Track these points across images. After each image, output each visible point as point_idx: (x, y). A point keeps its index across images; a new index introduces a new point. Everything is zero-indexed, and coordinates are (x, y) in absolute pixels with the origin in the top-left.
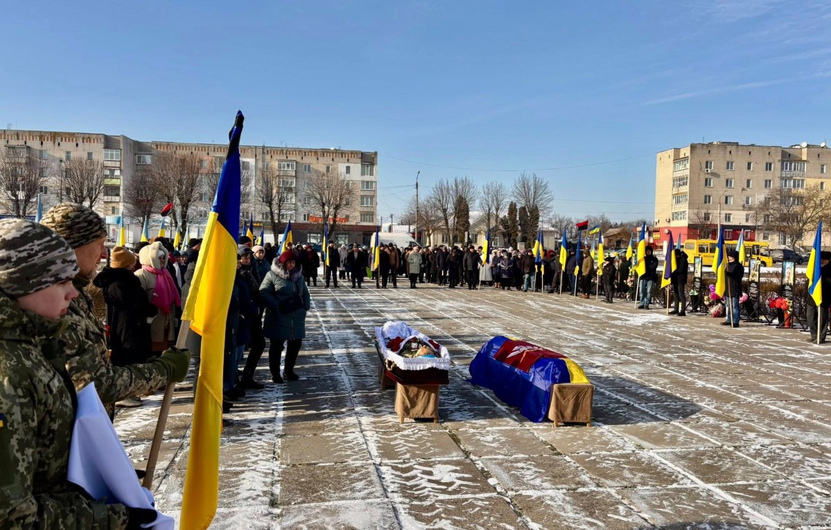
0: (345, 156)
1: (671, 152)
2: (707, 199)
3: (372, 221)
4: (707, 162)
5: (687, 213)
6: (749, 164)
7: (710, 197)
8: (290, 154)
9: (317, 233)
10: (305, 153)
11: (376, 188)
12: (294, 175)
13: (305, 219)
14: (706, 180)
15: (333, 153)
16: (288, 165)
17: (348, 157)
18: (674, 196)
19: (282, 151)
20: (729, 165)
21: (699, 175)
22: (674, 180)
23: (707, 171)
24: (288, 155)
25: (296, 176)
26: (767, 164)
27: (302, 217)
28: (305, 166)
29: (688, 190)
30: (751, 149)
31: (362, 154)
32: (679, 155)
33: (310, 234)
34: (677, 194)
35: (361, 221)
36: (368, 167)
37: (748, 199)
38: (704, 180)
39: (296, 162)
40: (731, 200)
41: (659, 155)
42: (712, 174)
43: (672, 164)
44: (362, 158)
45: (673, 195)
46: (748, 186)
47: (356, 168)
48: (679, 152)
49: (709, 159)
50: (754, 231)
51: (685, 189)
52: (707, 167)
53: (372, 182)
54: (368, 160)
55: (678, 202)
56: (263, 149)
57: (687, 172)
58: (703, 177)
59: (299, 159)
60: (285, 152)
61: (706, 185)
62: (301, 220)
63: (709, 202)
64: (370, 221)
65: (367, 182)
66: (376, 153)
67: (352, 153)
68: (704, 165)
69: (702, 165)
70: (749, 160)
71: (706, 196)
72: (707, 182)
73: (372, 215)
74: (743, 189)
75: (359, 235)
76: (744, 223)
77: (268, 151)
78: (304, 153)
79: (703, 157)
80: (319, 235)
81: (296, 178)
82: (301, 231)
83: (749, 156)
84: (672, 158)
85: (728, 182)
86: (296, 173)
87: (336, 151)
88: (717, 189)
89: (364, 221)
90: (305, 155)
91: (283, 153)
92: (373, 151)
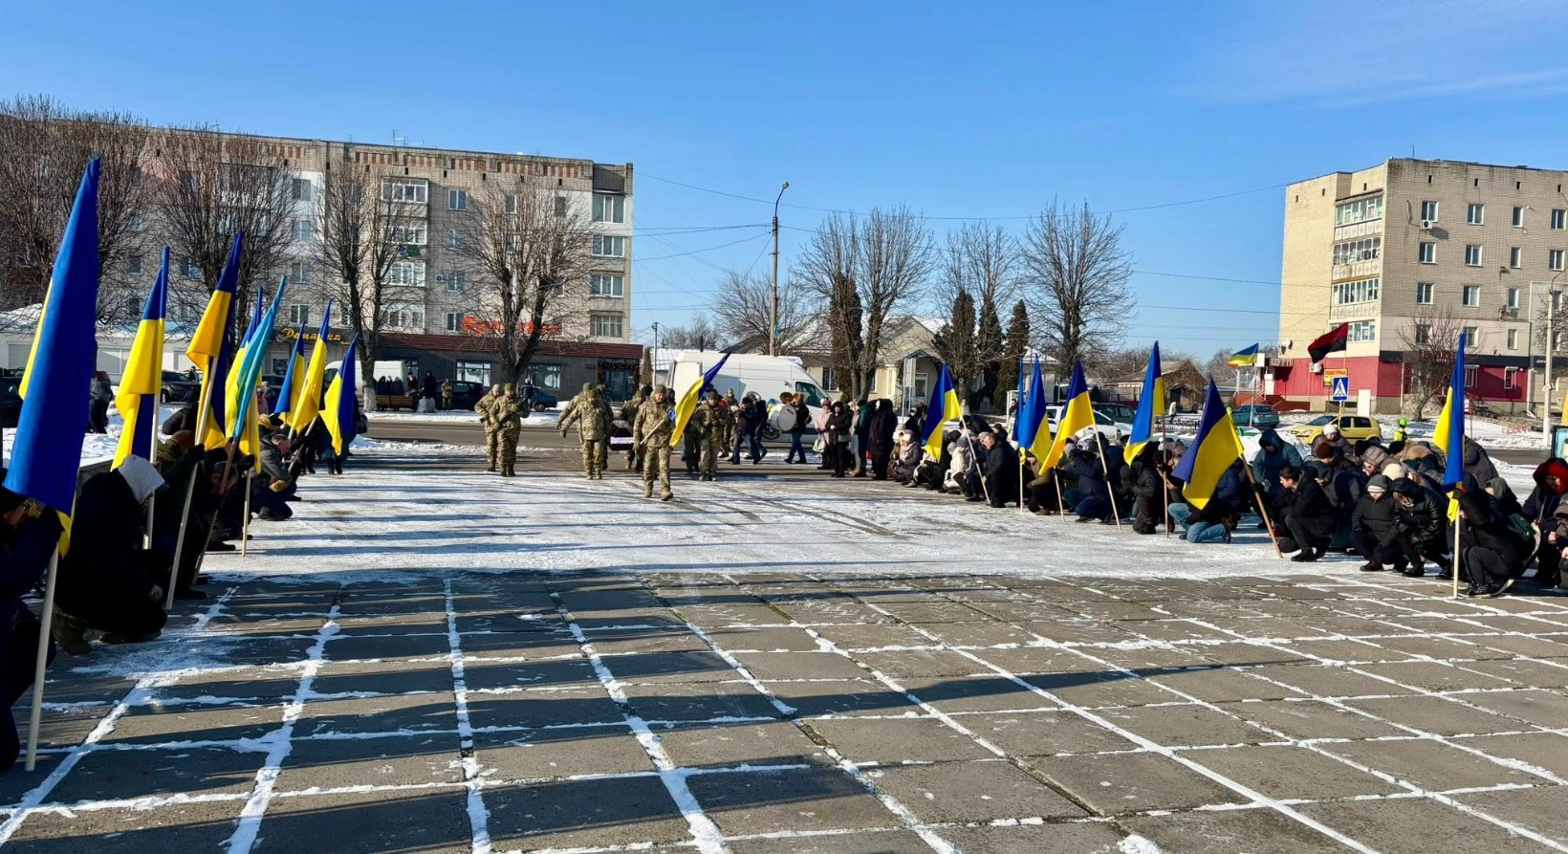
0: (553, 173)
1: (1330, 183)
2: (1423, 291)
3: (620, 335)
4: (1425, 204)
5: (1377, 324)
6: (1516, 211)
7: (1428, 286)
8: (414, 162)
9: (482, 362)
10: (453, 161)
11: (629, 252)
12: (424, 214)
13: (450, 327)
14: (1422, 246)
15: (522, 163)
16: (410, 192)
17: (561, 174)
18: (1336, 285)
19: (396, 154)
20: (1473, 211)
21: (1407, 234)
22: (1337, 248)
23: (1426, 224)
24: (409, 165)
25: (428, 219)
26: (1554, 212)
27: (443, 322)
28: (453, 194)
29: (1380, 271)
30: (1520, 175)
31: (596, 168)
32: (1349, 188)
33: (464, 362)
34: (1348, 280)
35: (592, 333)
36: (608, 199)
37: (1512, 293)
38: (1418, 246)
39: (430, 184)
40: (1477, 297)
41: (1292, 191)
42: (1436, 232)
43: (1333, 210)
44: (593, 178)
45: (1334, 283)
46: (1513, 263)
47: (581, 200)
48: (1349, 181)
49: (1429, 197)
50: (1526, 368)
51: (1375, 267)
52: (1424, 217)
53: (619, 239)
54: (609, 184)
55: (1348, 299)
56: (346, 149)
57: (1379, 228)
58: (1415, 238)
59: (436, 176)
60: (401, 157)
61: (1422, 258)
62: (440, 328)
63: (1428, 299)
64: (613, 335)
65: (608, 238)
66: (629, 168)
67: (570, 164)
68: (1417, 211)
69: (1414, 212)
70: (1517, 203)
71: (1420, 286)
72: (1423, 250)
73: (620, 319)
74: (1504, 271)
75: (589, 367)
76: (1504, 351)
77: (358, 155)
78: (448, 160)
79: (1416, 189)
80: (487, 366)
81: (429, 223)
82: (440, 354)
83: (1514, 192)
84: (1332, 195)
85: (1470, 252)
86: (429, 211)
87: (531, 160)
88: (1446, 270)
89: (599, 333)
90: (453, 167)
91: (397, 160)
92: (620, 161)
